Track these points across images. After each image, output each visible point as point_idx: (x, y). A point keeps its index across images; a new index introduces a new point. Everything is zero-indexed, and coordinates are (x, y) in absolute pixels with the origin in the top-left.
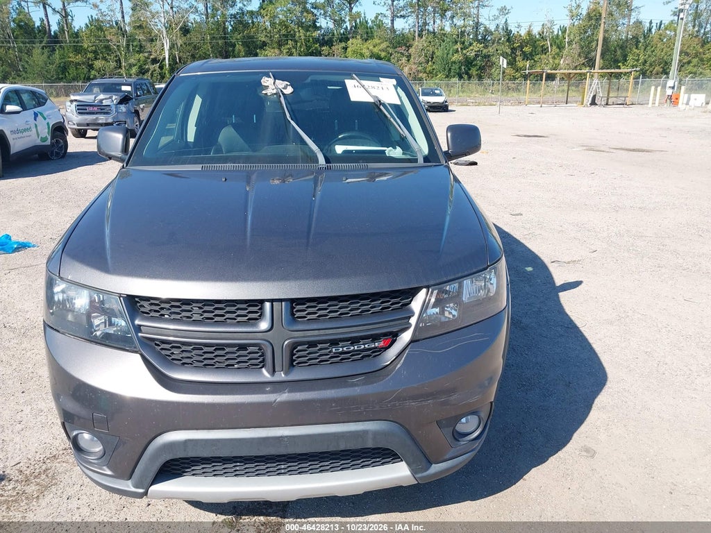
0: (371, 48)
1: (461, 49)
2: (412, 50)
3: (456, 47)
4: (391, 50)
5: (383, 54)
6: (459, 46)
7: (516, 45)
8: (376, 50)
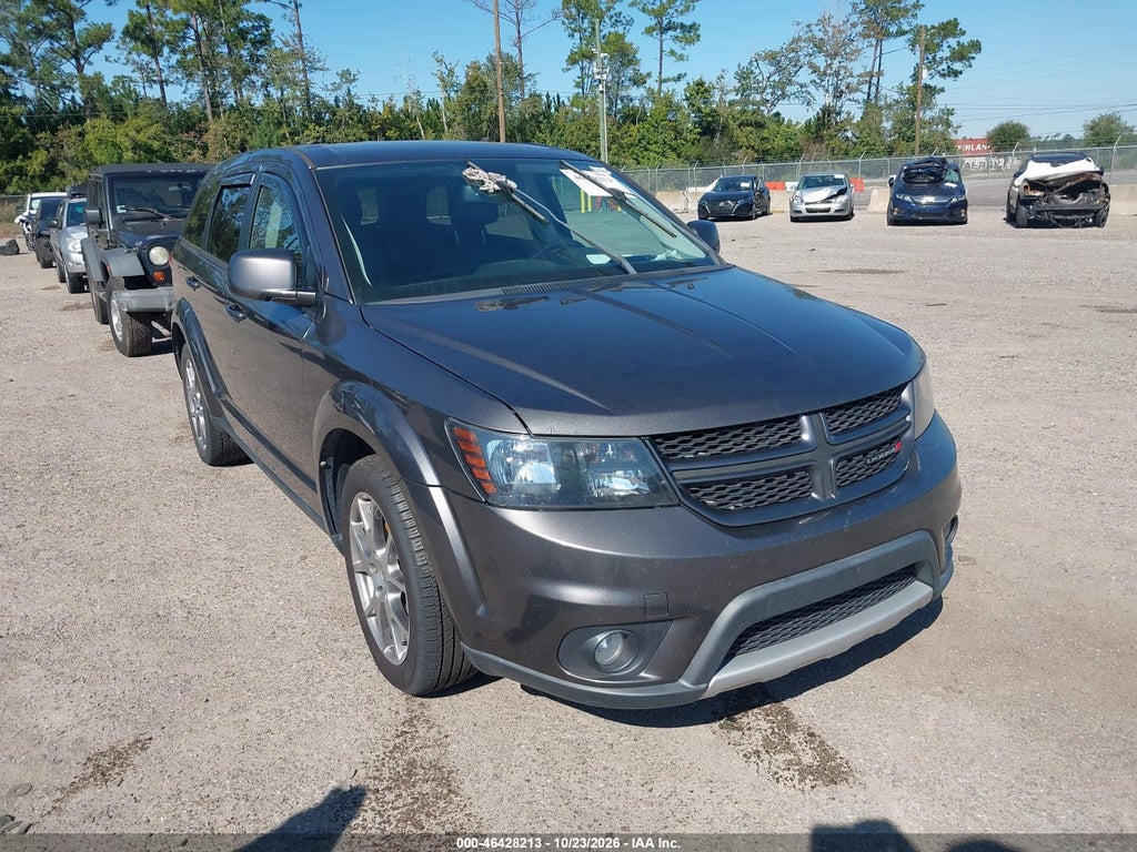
0: (132, 133)
1: (290, 134)
2: (208, 138)
3: (281, 132)
4: (168, 138)
5: (156, 145)
6: (285, 130)
7: (375, 128)
8: (141, 137)
